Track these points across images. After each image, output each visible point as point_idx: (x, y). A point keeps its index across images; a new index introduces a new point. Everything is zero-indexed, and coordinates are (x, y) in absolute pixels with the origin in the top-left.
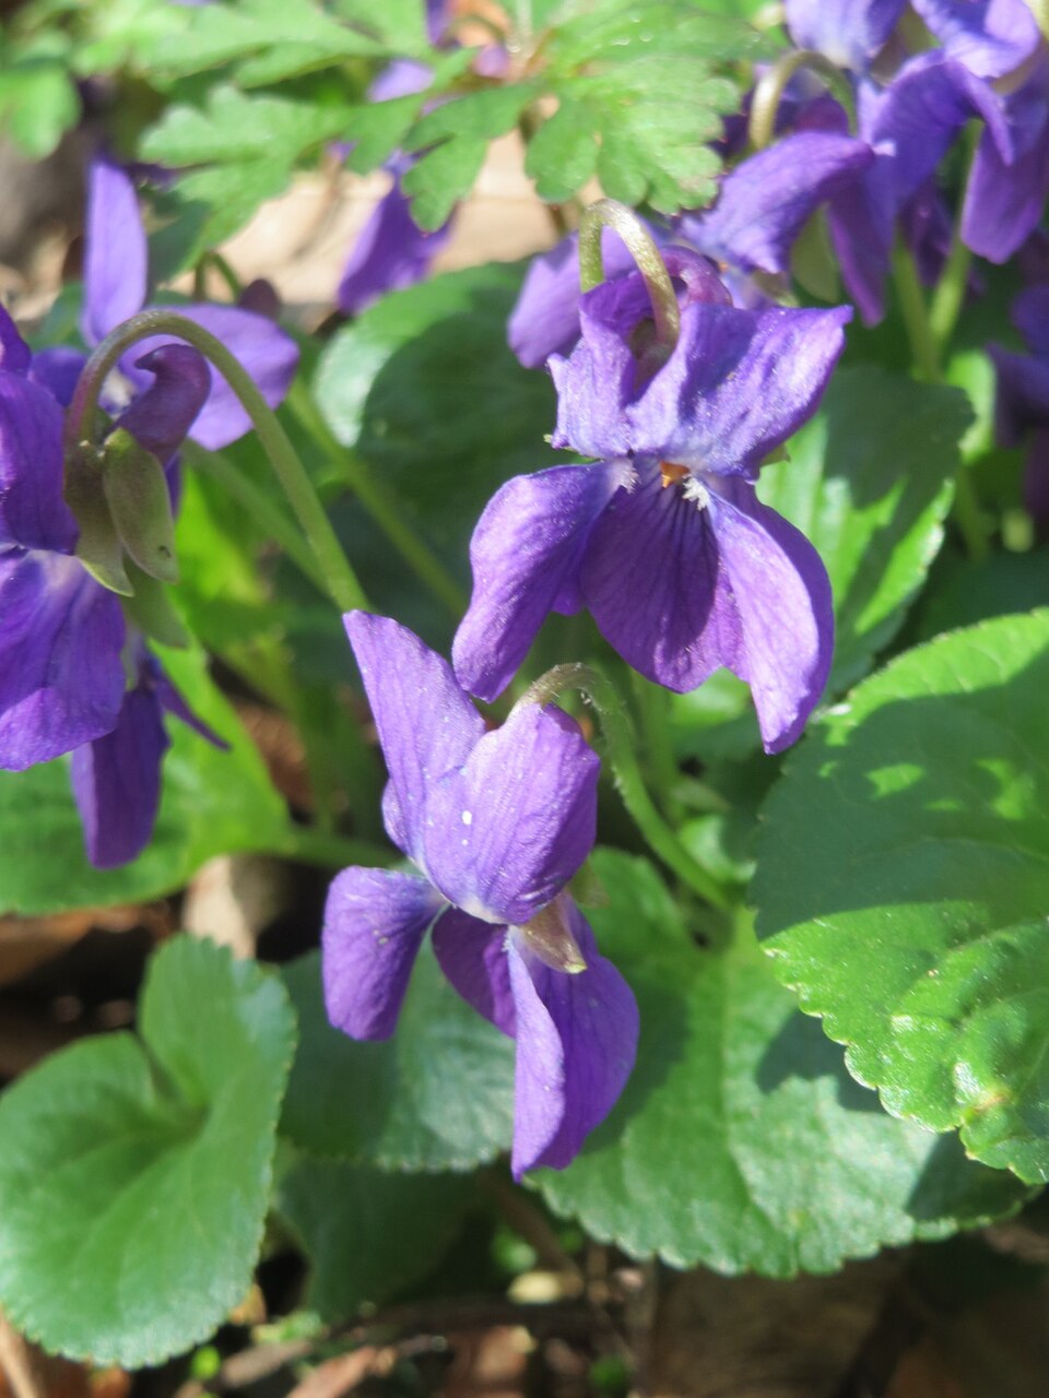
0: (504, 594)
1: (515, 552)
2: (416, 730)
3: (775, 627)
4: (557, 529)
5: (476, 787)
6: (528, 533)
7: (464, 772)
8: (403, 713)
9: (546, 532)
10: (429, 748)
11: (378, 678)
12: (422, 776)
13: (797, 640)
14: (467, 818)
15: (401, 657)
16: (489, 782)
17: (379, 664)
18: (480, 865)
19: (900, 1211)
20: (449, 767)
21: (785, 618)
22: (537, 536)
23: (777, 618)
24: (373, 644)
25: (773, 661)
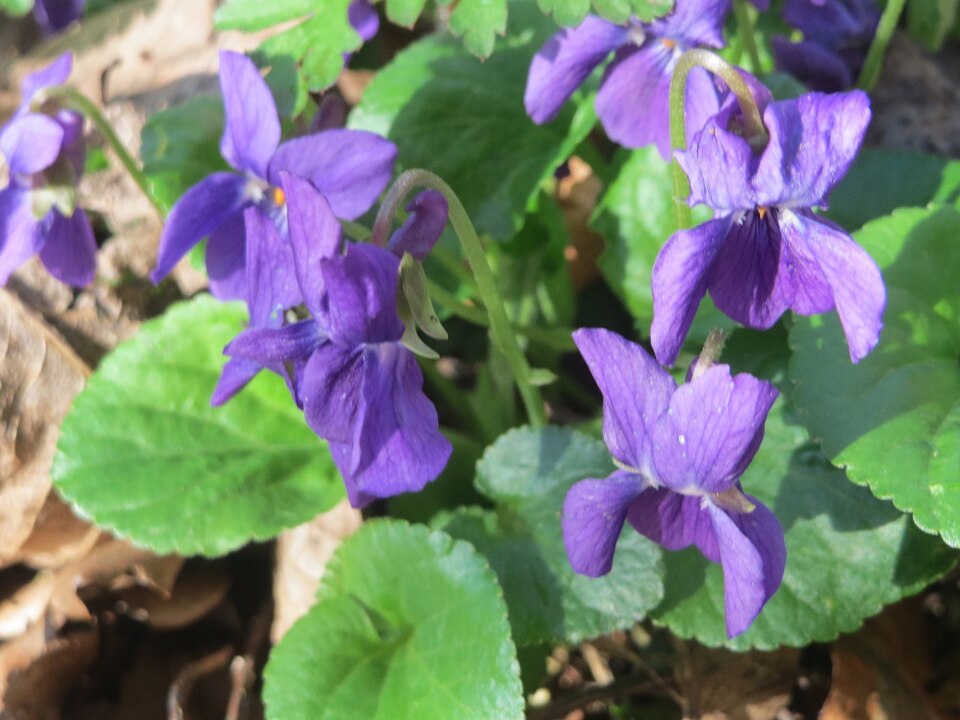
0: (680, 303)
1: (685, 276)
2: (634, 394)
3: (857, 291)
4: (705, 258)
5: (683, 420)
6: (690, 265)
7: (670, 411)
8: (623, 385)
9: (701, 261)
10: (643, 401)
11: (602, 368)
12: (642, 420)
13: (872, 297)
14: (682, 440)
15: (615, 352)
16: (693, 415)
17: (602, 358)
18: (697, 467)
19: (889, 584)
20: (660, 411)
21: (862, 284)
22: (696, 264)
23: (857, 285)
24: (596, 346)
25: (860, 311)
